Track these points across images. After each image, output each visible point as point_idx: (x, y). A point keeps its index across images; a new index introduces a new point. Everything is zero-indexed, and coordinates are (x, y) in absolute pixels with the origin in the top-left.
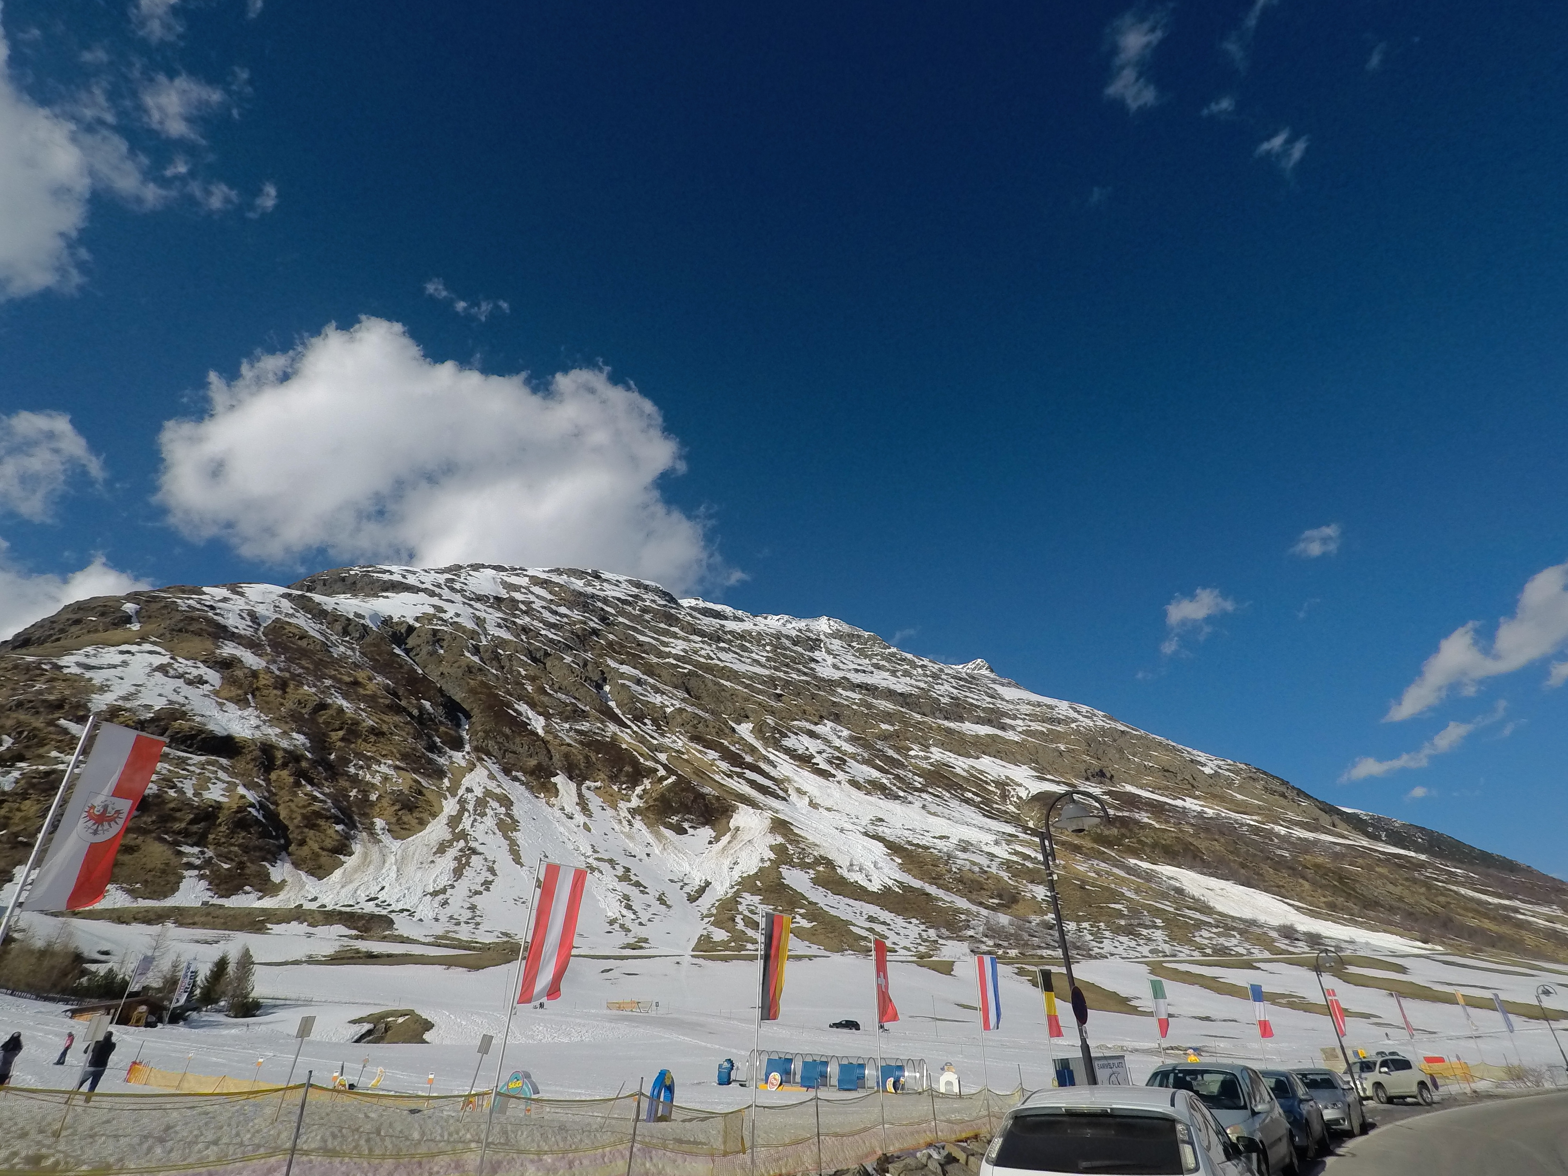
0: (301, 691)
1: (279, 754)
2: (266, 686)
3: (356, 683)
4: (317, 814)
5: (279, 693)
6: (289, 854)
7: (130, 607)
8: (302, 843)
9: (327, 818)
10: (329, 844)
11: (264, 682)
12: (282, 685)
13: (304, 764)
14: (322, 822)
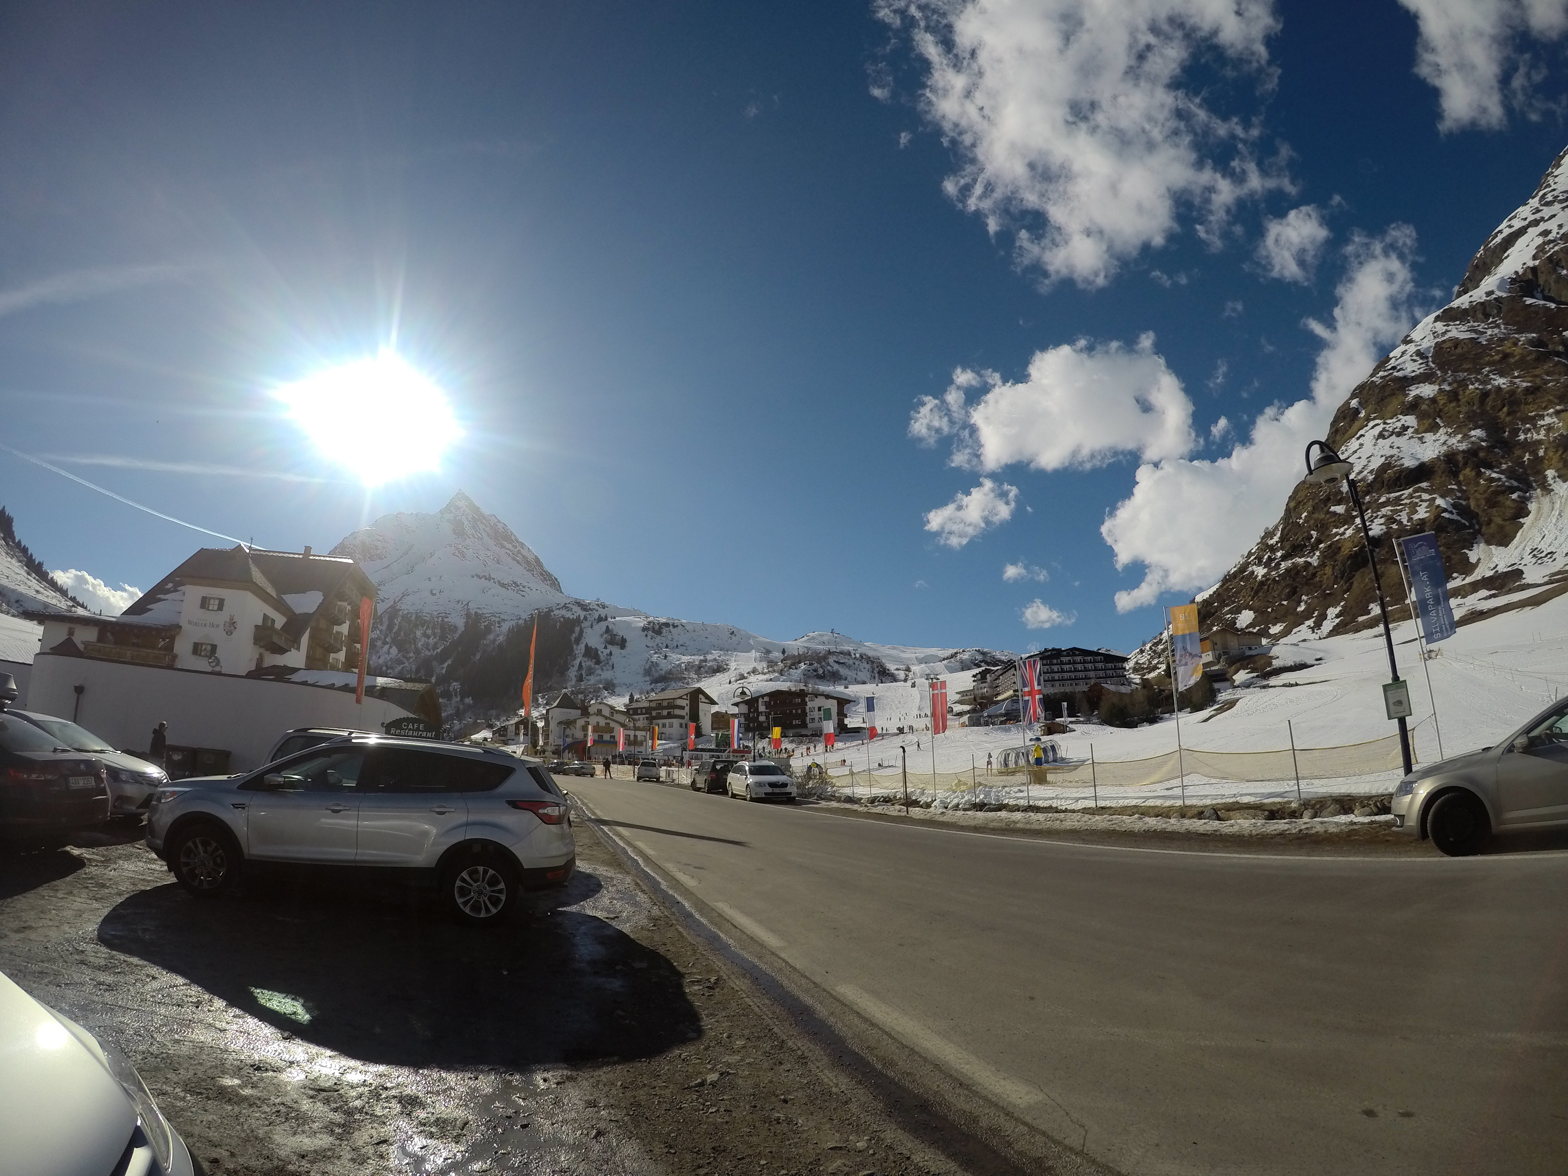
0: (1468, 392)
1: (1460, 458)
2: (1444, 404)
3: (1506, 356)
4: (1496, 493)
5: (1454, 404)
6: (1483, 535)
7: (1354, 403)
8: (1489, 522)
9: (1503, 492)
10: (1509, 513)
11: (1443, 402)
12: (1454, 396)
13: (1482, 455)
14: (1501, 498)
